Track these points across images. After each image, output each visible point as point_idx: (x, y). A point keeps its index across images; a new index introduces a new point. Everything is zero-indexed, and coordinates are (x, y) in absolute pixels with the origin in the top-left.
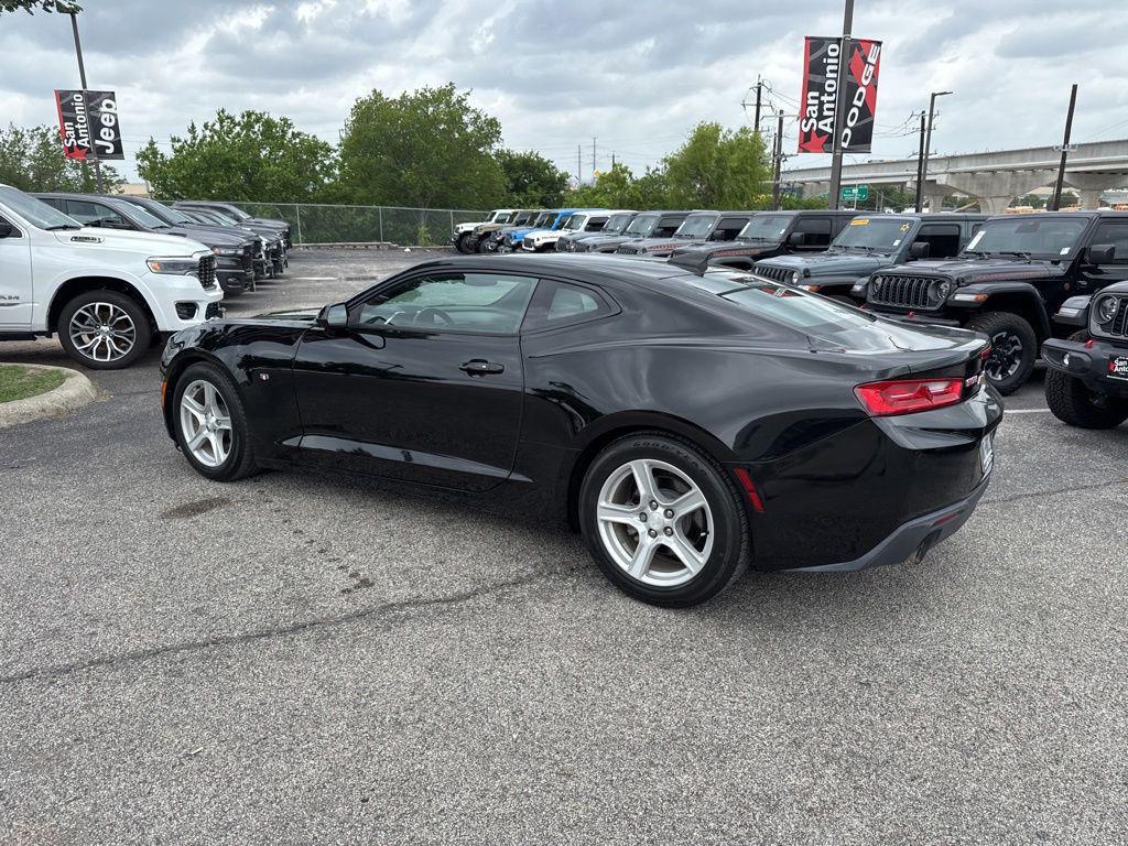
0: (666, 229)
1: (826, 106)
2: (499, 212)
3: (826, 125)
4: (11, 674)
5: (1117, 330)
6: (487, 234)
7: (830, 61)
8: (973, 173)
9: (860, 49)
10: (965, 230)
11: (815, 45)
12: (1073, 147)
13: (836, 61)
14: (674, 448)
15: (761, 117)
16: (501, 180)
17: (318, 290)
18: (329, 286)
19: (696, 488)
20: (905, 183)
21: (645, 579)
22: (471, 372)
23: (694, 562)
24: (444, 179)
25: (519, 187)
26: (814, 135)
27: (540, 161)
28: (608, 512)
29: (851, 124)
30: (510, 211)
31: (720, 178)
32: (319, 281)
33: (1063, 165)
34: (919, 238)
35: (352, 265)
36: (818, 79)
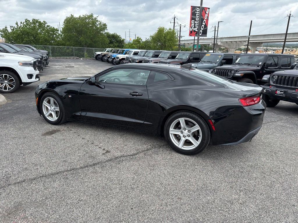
0: (156, 55)
1: (196, 24)
2: (107, 49)
3: (196, 29)
4: (18, 181)
5: (277, 83)
6: (105, 55)
7: (197, 12)
8: (227, 42)
9: (204, 10)
10: (234, 58)
11: (193, 8)
12: (251, 36)
13: (198, 13)
14: (192, 115)
15: (175, 26)
16: (107, 41)
17: (59, 70)
18: (62, 69)
19: (197, 125)
20: (210, 44)
21: (182, 148)
22: (133, 95)
23: (196, 144)
24: (91, 40)
25: (111, 42)
26: (193, 32)
27: (117, 35)
28: (172, 131)
29: (202, 29)
30: (111, 49)
31: (165, 42)
32: (58, 68)
33: (249, 40)
34: (223, 59)
35: (67, 63)
36: (194, 17)
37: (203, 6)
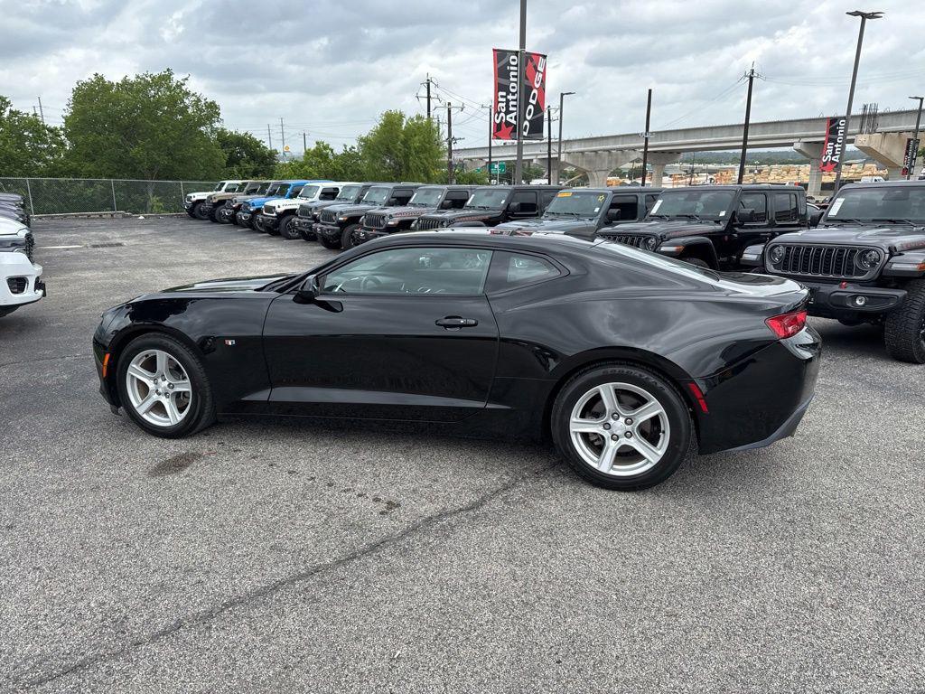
0: (399, 198)
1: (511, 103)
2: (227, 182)
3: (511, 118)
4: (160, 627)
6: (222, 202)
7: (512, 68)
8: (582, 152)
9: (532, 61)
10: (641, 201)
11: (500, 55)
13: (515, 68)
14: (636, 372)
15: (432, 108)
16: (222, 155)
17: (76, 258)
18: (84, 254)
19: (654, 401)
20: (532, 160)
21: (612, 472)
23: (652, 455)
24: (170, 154)
25: (232, 161)
26: (503, 126)
27: (253, 140)
28: (578, 425)
29: (529, 118)
30: (240, 182)
31: (406, 156)
32: (68, 249)
33: (646, 147)
34: (613, 206)
35: (94, 233)
36: (503, 81)
37: (528, 49)
